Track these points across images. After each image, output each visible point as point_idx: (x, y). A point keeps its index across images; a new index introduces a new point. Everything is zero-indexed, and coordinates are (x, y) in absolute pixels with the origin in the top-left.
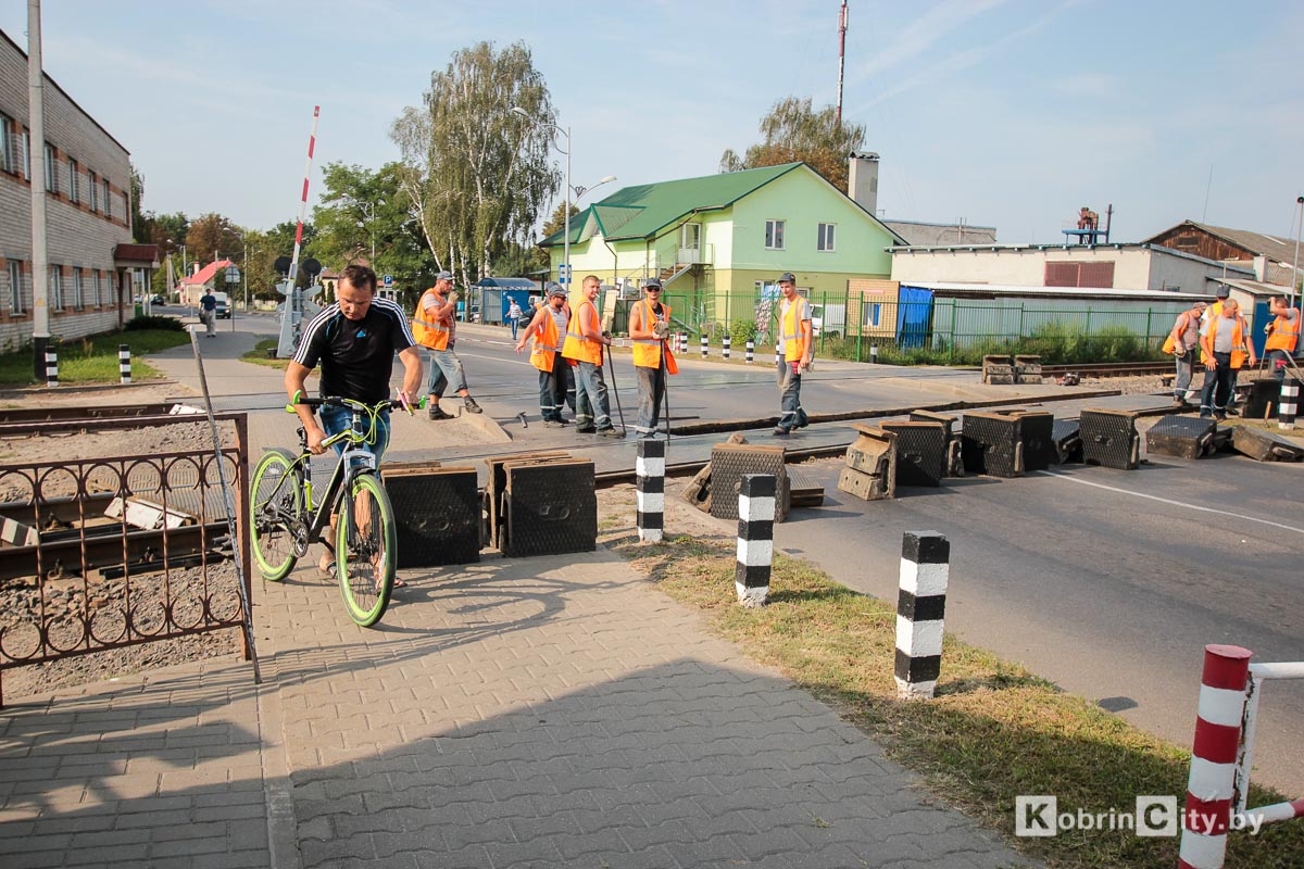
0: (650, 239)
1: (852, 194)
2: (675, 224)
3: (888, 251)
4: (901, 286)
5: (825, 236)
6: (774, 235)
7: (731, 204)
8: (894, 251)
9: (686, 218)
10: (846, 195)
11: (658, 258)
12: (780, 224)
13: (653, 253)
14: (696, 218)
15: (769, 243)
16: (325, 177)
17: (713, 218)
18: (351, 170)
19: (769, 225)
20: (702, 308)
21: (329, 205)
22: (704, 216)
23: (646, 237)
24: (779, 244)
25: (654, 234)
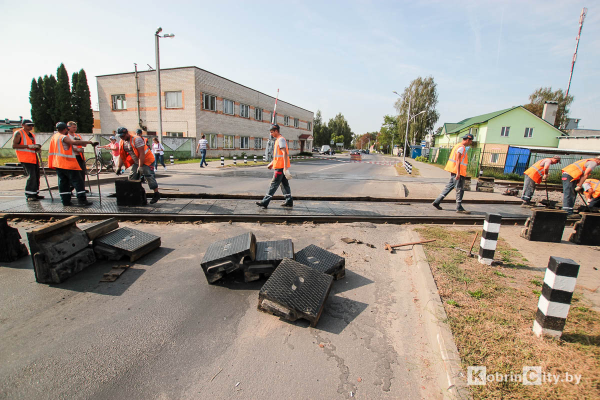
1: (543, 117)
2: (468, 128)
3: (557, 138)
4: (509, 146)
5: (528, 132)
6: (505, 132)
7: (487, 121)
8: (560, 138)
9: (472, 126)
10: (541, 117)
12: (508, 128)
13: (458, 137)
14: (476, 126)
15: (502, 134)
16: (384, 119)
17: (482, 126)
18: (390, 117)
19: (503, 128)
20: (474, 156)
21: (384, 126)
22: (479, 125)
23: (456, 133)
24: (507, 135)
25: (459, 131)
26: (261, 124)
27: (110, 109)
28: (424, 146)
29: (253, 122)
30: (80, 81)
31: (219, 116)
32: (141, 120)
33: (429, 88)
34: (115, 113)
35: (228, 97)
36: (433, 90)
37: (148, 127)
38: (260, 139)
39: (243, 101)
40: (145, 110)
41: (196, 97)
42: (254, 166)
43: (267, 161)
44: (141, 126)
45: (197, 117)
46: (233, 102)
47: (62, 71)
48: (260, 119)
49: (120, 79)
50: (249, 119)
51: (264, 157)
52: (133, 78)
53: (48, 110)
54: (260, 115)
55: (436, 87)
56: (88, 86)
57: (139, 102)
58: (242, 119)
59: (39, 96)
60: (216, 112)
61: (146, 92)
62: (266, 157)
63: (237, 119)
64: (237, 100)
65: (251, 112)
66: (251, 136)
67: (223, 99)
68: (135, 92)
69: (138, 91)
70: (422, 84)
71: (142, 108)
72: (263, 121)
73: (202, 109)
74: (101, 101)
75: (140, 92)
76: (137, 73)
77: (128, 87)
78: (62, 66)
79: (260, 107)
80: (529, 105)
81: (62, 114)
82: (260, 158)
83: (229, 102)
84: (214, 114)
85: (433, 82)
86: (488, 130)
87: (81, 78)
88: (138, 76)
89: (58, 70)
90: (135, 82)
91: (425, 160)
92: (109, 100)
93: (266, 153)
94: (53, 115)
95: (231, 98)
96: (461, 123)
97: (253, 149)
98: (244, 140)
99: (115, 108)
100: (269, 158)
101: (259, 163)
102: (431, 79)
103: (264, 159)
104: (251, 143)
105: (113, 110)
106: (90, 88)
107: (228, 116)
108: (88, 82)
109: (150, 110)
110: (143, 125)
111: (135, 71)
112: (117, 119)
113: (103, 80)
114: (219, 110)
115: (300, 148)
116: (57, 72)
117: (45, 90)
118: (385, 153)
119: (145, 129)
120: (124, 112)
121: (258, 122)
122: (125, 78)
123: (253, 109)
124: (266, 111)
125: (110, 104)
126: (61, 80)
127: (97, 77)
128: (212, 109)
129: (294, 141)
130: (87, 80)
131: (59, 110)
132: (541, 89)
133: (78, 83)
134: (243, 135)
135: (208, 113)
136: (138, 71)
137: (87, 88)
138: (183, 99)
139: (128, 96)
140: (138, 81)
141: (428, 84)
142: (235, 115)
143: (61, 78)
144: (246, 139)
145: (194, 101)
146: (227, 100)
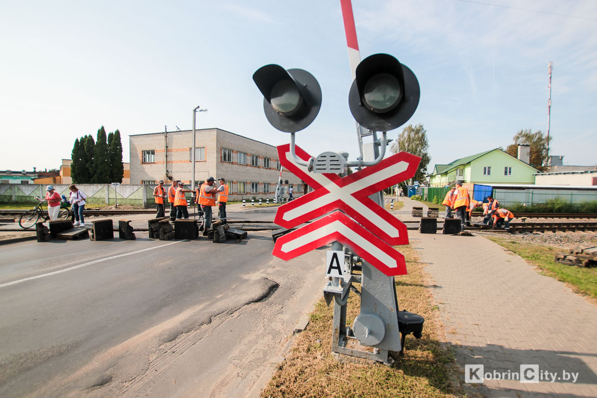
0: (446, 173)
1: (519, 158)
2: (454, 169)
3: (533, 175)
5: (507, 171)
6: (487, 171)
7: (470, 162)
8: (536, 175)
9: (458, 167)
10: (517, 158)
11: (449, 179)
12: (489, 168)
13: (447, 177)
14: (462, 167)
15: (485, 173)
17: (467, 167)
19: (485, 168)
22: (465, 166)
23: (445, 173)
24: (489, 173)
25: (447, 172)
26: (268, 171)
27: (140, 162)
28: (417, 186)
29: (262, 169)
30: (115, 139)
31: (235, 166)
32: (167, 171)
33: (420, 134)
34: (144, 166)
35: (242, 150)
36: (423, 135)
37: (173, 177)
38: (268, 184)
39: (254, 153)
40: (172, 163)
41: (217, 152)
42: (268, 207)
43: (277, 203)
44: (167, 176)
45: (217, 168)
46: (245, 154)
47: (102, 133)
48: (268, 167)
49: (151, 138)
50: (259, 167)
51: (274, 199)
52: (163, 137)
53: (87, 164)
54: (268, 164)
55: (426, 133)
56: (121, 144)
57: (167, 156)
58: (253, 168)
59: (80, 153)
60: (232, 163)
61: (173, 148)
62: (276, 199)
63: (249, 168)
64: (249, 152)
65: (261, 162)
66: (261, 182)
67: (237, 152)
68: (164, 148)
69: (167, 147)
70: (413, 130)
71: (170, 161)
72: (270, 169)
73: (221, 161)
74: (132, 155)
75: (169, 148)
76: (166, 134)
77: (159, 145)
78: (103, 128)
79: (268, 156)
80: (514, 145)
81: (99, 167)
82: (271, 201)
83: (242, 154)
84: (230, 164)
85: (423, 129)
86: (471, 170)
87: (116, 138)
88: (168, 135)
89: (99, 131)
90: (164, 141)
91: (419, 198)
92: (140, 155)
93: (276, 196)
94: (91, 168)
95: (244, 151)
96: (451, 164)
97: (262, 193)
98: (255, 185)
99: (145, 161)
100: (278, 201)
101: (270, 205)
102: (421, 126)
103: (274, 202)
104: (261, 188)
105: (142, 163)
106: (122, 144)
107: (241, 166)
108: (121, 140)
109: (176, 162)
110: (169, 175)
111: (165, 132)
112: (146, 171)
113: (134, 139)
114: (235, 161)
115: (303, 191)
116: (97, 133)
117: (86, 148)
118: (387, 194)
119: (171, 178)
120: (153, 165)
121: (267, 170)
122: (155, 137)
123: (262, 158)
124: (273, 160)
125: (140, 158)
126: (100, 139)
127: (130, 136)
128: (228, 161)
129: (298, 185)
130: (120, 138)
131: (96, 164)
132: (522, 132)
133: (113, 141)
134: (253, 181)
135: (226, 165)
136: (167, 131)
137: (120, 145)
138: (206, 153)
139: (157, 152)
140: (167, 139)
141: (419, 130)
142: (247, 165)
143: (101, 138)
144: (256, 185)
145: (215, 155)
146: (241, 152)
